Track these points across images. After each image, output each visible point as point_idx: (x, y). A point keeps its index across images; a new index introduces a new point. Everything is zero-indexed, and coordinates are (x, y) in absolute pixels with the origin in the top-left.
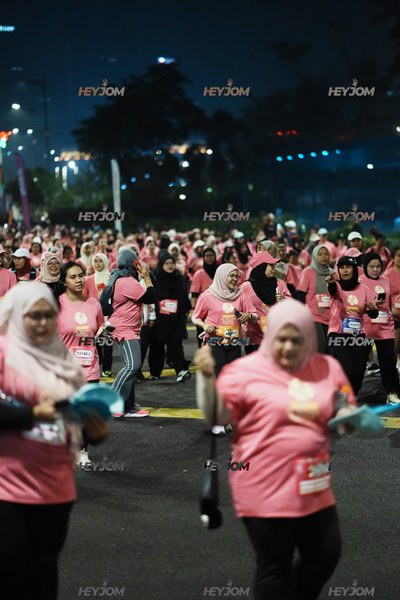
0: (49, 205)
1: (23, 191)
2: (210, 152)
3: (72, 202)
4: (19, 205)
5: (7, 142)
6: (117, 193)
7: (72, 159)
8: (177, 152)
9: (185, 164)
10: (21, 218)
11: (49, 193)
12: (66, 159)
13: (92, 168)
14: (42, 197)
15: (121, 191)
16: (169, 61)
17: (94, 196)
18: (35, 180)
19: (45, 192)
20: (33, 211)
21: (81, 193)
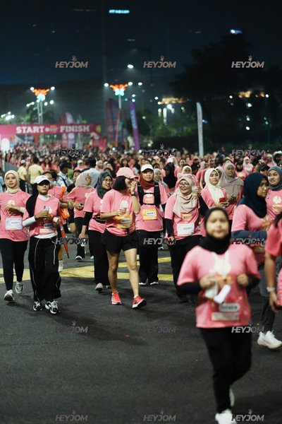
0: (154, 135)
1: (135, 126)
2: (267, 96)
3: (170, 133)
4: (132, 136)
5: (125, 92)
6: (200, 126)
7: (170, 103)
8: (244, 97)
9: (249, 105)
10: (134, 145)
11: (153, 127)
12: (166, 103)
13: (182, 108)
14: (149, 130)
15: (204, 124)
16: (238, 32)
17: (185, 128)
18: (144, 118)
19: (150, 127)
20: (143, 139)
21: (175, 127)
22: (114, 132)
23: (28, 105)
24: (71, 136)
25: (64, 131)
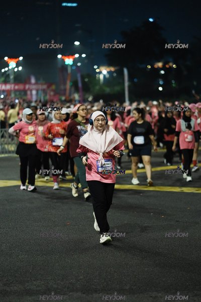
0: (93, 93)
1: (80, 85)
2: (175, 66)
3: (105, 91)
4: (78, 93)
5: (73, 62)
8: (158, 67)
9: (162, 72)
10: (79, 99)
12: (102, 70)
13: (115, 75)
14: (90, 89)
18: (86, 80)
19: (91, 86)
20: (85, 95)
21: (109, 86)
22: (65, 90)
23: (3, 70)
24: (34, 92)
25: (29, 89)
